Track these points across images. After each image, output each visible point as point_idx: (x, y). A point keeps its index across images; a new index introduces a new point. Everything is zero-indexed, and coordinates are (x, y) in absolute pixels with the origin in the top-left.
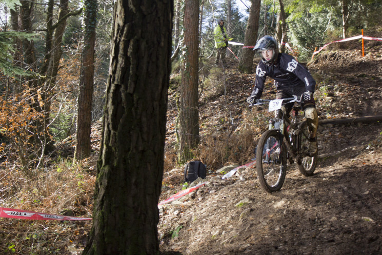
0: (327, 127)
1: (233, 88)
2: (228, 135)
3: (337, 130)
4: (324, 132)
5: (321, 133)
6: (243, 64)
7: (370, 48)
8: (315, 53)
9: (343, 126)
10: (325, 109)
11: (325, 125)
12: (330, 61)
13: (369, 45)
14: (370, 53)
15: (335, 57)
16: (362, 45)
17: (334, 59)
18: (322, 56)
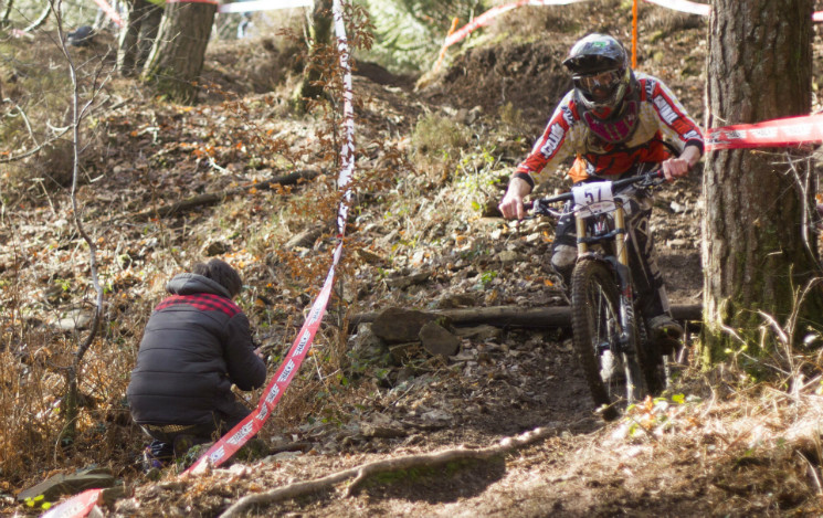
0: (474, 339)
1: (116, 156)
2: (77, 349)
3: (514, 353)
4: (460, 356)
5: (450, 362)
6: (163, 62)
7: (663, 36)
8: (452, 38)
9: (537, 339)
10: (470, 268)
11: (469, 331)
12: (508, 74)
13: (657, 25)
14: (657, 57)
15: (526, 64)
16: (632, 23)
17: (522, 70)
18: (475, 52)
